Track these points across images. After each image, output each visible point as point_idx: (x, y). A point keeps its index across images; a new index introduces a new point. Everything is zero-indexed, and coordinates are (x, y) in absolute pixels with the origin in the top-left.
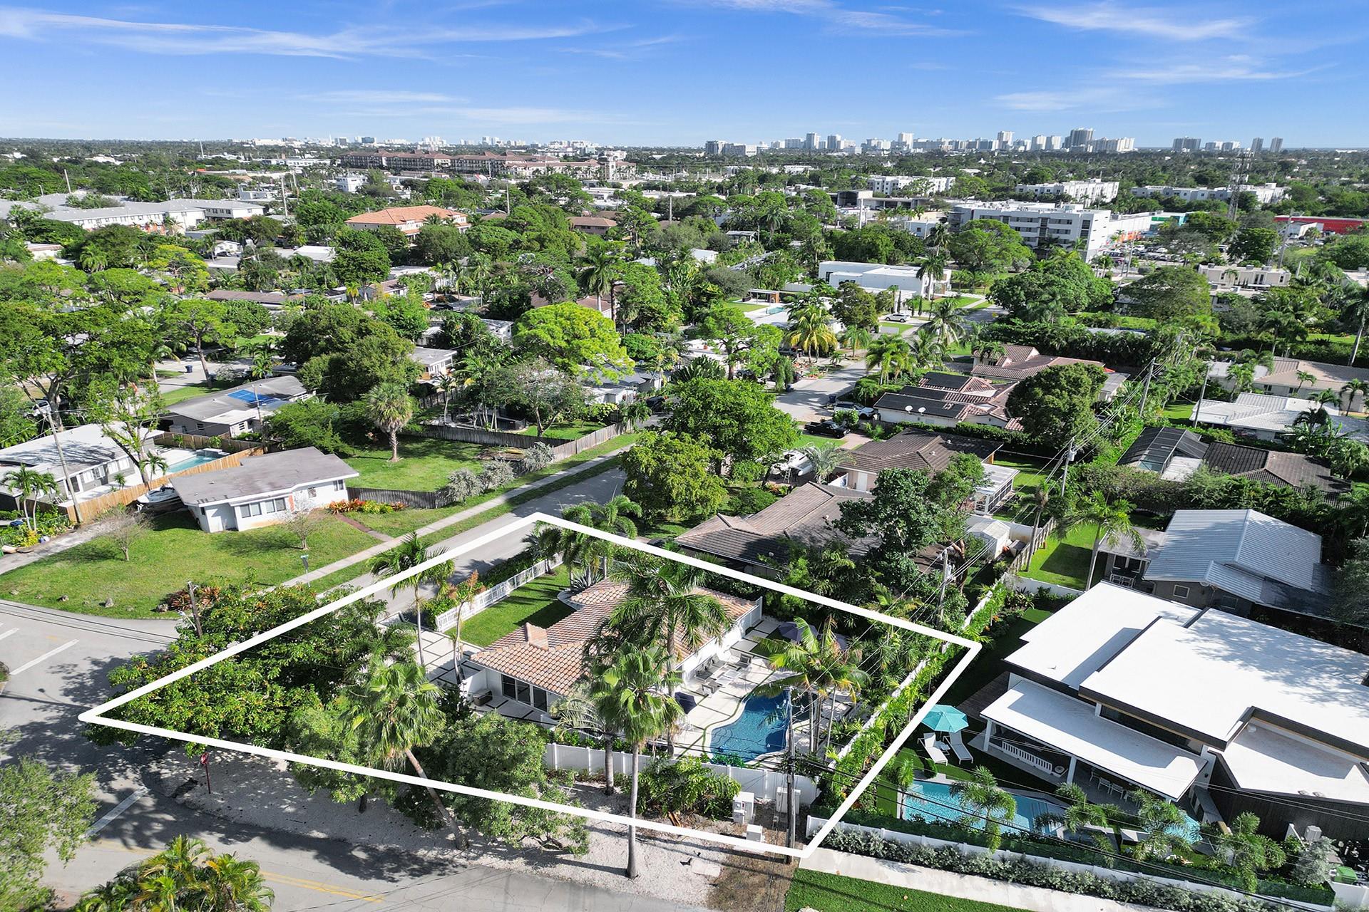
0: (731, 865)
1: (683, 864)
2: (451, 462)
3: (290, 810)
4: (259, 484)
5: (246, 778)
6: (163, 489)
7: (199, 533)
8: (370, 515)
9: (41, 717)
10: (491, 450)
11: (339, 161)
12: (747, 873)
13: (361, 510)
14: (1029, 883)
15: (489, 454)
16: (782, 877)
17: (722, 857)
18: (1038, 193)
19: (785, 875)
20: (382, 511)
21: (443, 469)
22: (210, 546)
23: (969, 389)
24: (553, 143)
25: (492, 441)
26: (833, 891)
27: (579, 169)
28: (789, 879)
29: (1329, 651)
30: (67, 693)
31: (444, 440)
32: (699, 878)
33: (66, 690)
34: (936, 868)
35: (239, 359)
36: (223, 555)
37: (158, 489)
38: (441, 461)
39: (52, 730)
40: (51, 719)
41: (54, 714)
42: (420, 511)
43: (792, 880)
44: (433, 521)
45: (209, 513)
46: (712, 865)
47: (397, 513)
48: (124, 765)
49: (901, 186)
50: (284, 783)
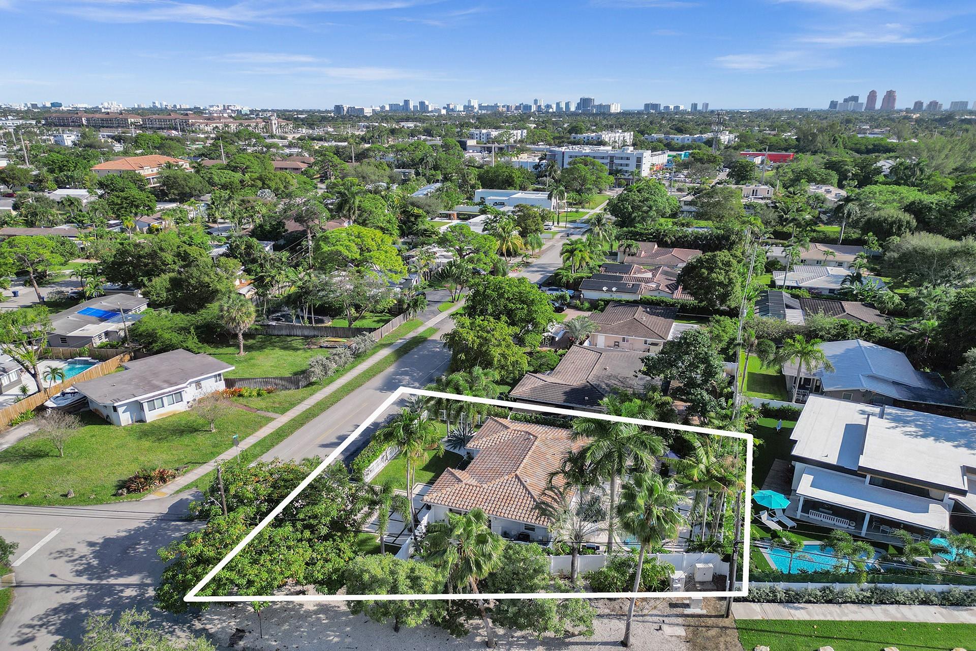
0: (689, 626)
1: (657, 630)
2: (287, 352)
3: (336, 639)
4: (155, 382)
5: (285, 620)
6: (63, 394)
7: (112, 427)
8: (250, 398)
9: (68, 598)
10: (314, 340)
11: (43, 122)
12: (704, 629)
13: (240, 395)
14: (882, 602)
15: (314, 344)
16: (729, 628)
17: (680, 620)
18: (585, 140)
19: (730, 626)
20: (259, 395)
21: (286, 358)
22: (128, 438)
23: (635, 273)
24: (212, 106)
25: (312, 333)
26: (768, 631)
27: (250, 126)
28: (734, 628)
29: (969, 425)
30: (79, 573)
31: (271, 335)
32: (673, 639)
33: (77, 571)
34: (821, 603)
35: (54, 283)
36: (146, 443)
37: (59, 394)
38: (278, 352)
39: (85, 608)
40: (78, 598)
41: (78, 593)
42: (287, 392)
43: (737, 629)
44: (303, 399)
45: (120, 410)
46: (676, 628)
47: (271, 394)
48: (170, 627)
49: (493, 137)
50: (319, 619)
